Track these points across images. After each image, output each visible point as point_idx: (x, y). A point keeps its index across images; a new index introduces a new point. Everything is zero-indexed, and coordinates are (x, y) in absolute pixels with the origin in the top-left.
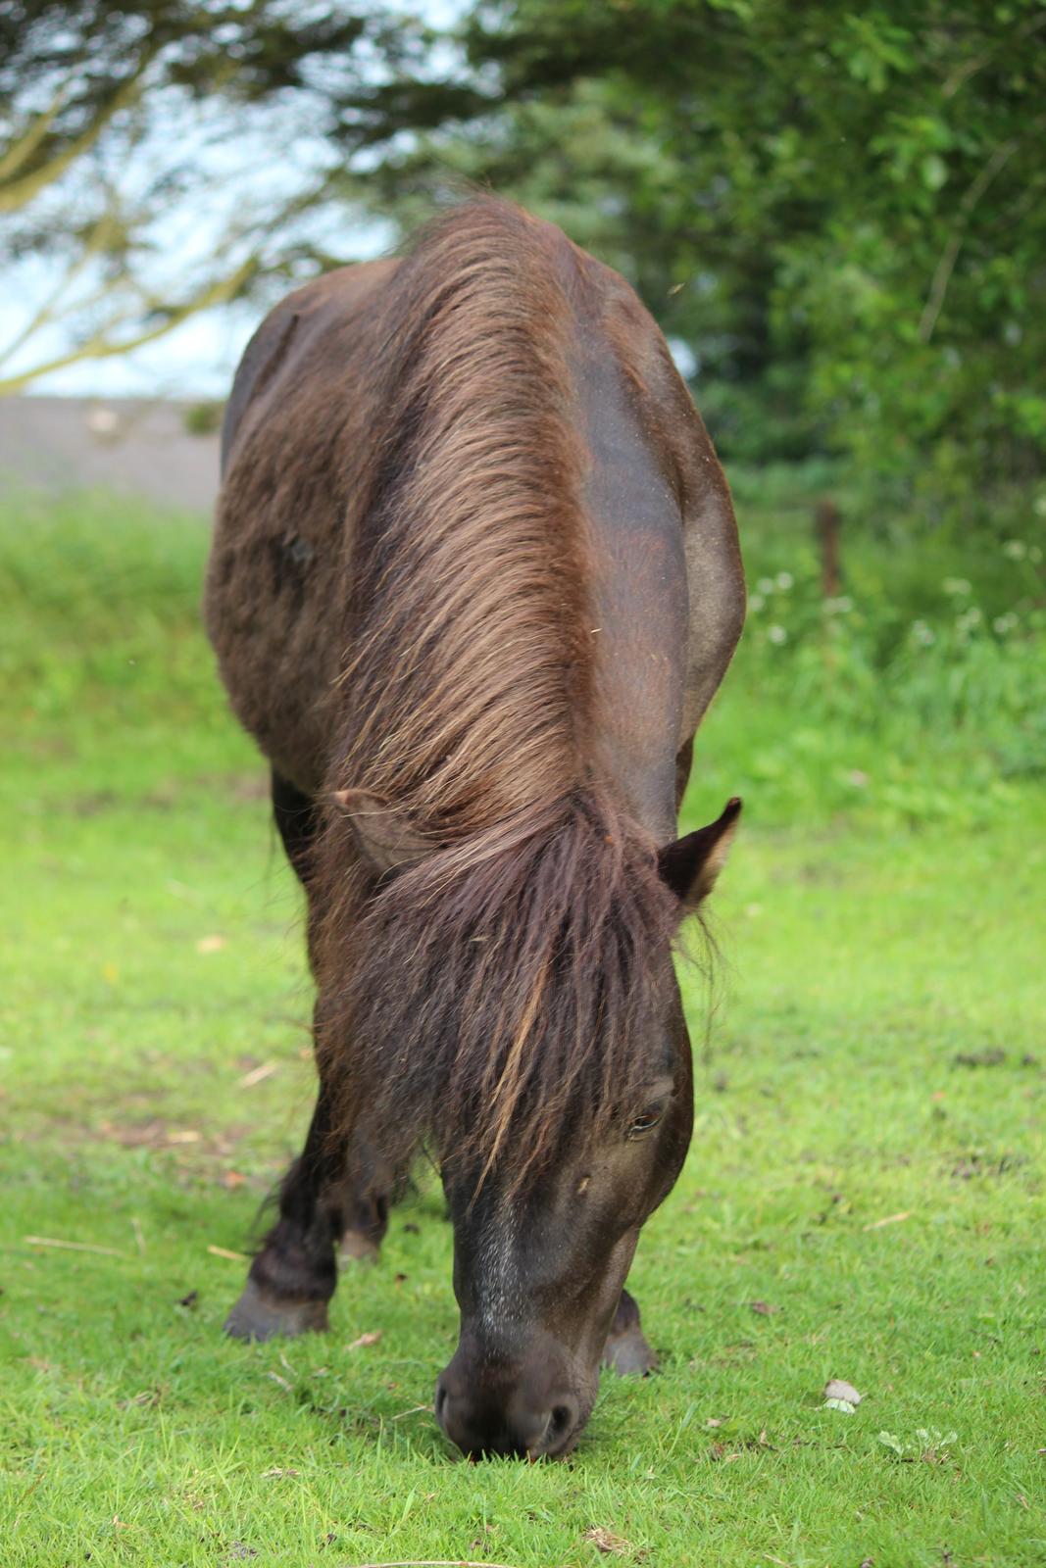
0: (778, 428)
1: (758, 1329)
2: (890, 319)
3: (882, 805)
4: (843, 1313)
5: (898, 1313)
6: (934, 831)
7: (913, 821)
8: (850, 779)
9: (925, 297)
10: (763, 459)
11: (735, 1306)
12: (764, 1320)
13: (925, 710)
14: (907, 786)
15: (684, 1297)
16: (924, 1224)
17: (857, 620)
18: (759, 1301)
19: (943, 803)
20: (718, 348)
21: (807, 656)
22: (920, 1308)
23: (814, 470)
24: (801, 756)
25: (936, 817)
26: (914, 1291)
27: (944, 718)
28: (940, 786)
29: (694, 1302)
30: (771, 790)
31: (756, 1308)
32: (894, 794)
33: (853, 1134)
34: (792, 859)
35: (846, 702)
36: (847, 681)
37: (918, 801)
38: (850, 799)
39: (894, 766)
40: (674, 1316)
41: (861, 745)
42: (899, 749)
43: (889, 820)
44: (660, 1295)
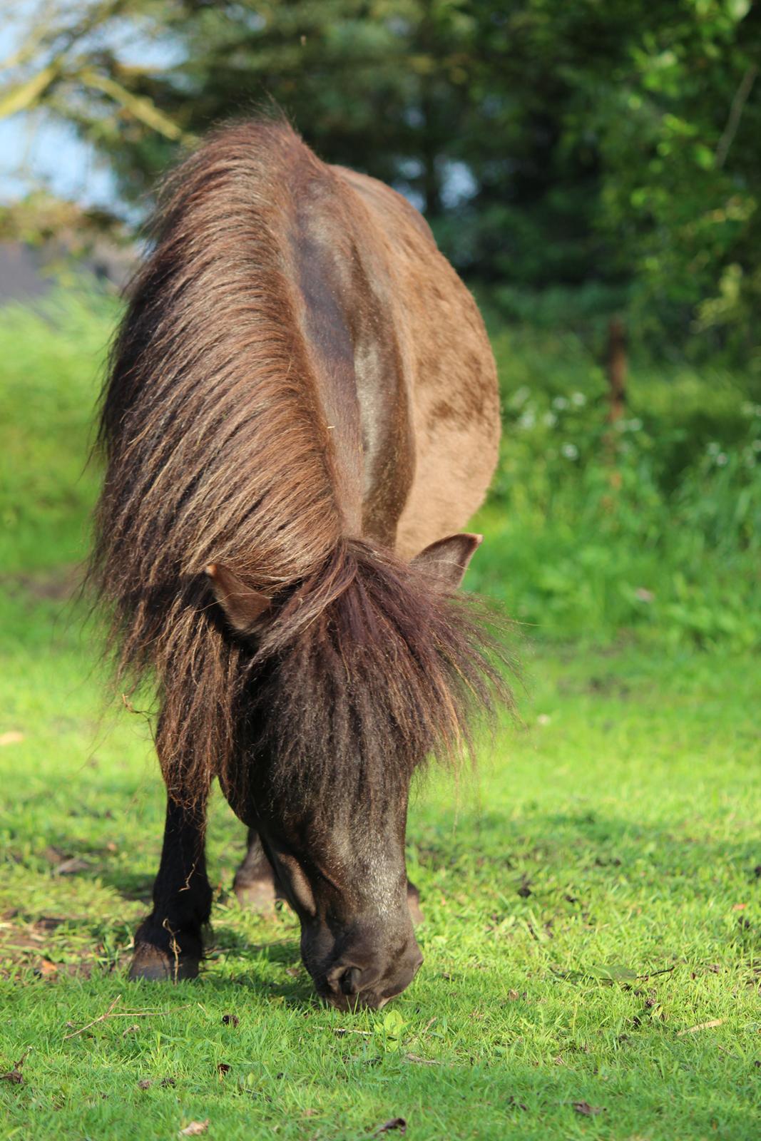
0: (555, 252)
1: (582, 1128)
2: (686, 146)
3: (668, 622)
4: (665, 1116)
5: (720, 1118)
6: (720, 650)
7: (697, 637)
8: (634, 595)
9: (721, 125)
10: (540, 283)
11: (557, 1105)
12: (587, 1120)
13: (710, 531)
14: (692, 605)
15: (506, 1096)
16: (737, 1032)
17: (646, 441)
18: (580, 1101)
19: (728, 622)
20: (497, 171)
21: (596, 474)
22: (741, 1114)
23: (592, 293)
24: (588, 572)
25: (719, 634)
26: (734, 1098)
27: (728, 540)
28: (725, 604)
29: (517, 1100)
30: (557, 604)
31: (579, 1108)
32: (678, 611)
33: (660, 940)
34: (579, 671)
35: (634, 522)
36: (633, 499)
37: (703, 619)
38: (636, 615)
39: (679, 583)
40: (496, 1113)
41: (646, 562)
42: (683, 566)
43: (674, 635)
44: (482, 1092)
